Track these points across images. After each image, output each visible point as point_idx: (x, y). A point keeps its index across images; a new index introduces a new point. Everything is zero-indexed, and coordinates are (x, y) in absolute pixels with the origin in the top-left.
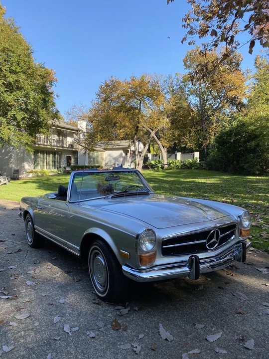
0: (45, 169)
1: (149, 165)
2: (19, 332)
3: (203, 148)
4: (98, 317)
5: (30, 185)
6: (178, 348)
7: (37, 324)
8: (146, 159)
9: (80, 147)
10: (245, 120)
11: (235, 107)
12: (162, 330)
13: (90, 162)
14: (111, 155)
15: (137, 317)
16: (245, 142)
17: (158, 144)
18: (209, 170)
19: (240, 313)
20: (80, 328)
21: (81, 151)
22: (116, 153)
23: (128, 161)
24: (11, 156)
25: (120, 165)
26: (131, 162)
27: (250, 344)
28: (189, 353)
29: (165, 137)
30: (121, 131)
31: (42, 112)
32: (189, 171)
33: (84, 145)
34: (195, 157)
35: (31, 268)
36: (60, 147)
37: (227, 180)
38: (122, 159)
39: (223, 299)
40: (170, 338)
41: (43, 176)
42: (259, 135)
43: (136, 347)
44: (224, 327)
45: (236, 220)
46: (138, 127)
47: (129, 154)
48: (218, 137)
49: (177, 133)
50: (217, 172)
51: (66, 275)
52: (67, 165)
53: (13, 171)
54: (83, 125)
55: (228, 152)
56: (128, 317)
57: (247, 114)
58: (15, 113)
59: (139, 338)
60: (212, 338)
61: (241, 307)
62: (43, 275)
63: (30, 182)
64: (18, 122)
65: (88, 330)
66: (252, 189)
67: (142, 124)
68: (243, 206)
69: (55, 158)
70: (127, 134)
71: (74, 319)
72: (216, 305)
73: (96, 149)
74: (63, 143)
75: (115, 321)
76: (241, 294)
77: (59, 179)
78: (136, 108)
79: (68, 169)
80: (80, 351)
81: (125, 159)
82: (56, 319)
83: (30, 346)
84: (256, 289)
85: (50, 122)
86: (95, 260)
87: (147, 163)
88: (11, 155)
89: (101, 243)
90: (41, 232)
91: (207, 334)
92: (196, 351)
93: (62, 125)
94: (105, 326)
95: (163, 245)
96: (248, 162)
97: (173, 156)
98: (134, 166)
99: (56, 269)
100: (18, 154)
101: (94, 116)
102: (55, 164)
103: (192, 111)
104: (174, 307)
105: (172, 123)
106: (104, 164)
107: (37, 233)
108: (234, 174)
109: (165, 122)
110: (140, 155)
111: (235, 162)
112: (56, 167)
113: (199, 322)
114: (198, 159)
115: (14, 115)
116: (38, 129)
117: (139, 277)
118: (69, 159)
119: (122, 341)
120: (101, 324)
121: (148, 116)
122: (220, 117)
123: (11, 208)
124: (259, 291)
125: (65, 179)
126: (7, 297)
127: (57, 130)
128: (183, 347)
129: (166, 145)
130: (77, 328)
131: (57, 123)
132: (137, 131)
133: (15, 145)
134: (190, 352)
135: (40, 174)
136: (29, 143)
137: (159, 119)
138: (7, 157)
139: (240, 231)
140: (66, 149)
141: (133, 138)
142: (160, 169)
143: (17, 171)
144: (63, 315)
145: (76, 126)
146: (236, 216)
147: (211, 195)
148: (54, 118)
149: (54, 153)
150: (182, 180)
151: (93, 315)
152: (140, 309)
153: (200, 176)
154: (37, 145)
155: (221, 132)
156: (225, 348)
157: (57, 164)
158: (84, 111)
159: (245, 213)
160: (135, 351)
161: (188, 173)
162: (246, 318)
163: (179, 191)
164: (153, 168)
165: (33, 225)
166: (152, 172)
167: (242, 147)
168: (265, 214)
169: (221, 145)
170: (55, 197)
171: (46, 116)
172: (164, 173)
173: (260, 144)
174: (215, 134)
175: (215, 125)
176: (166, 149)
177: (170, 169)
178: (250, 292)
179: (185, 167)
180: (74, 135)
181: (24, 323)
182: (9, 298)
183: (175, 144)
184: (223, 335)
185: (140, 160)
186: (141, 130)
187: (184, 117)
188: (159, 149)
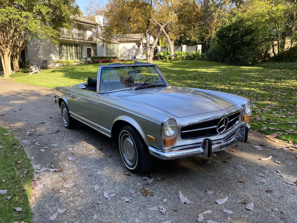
0: (69, 60)
1: (158, 56)
2: (68, 197)
3: (205, 41)
4: (129, 186)
5: (57, 74)
6: (195, 209)
7: (82, 191)
8: (156, 51)
9: (98, 40)
10: (243, 16)
11: (235, 4)
12: (181, 196)
13: (107, 53)
14: (126, 47)
15: (160, 186)
16: (242, 37)
17: (166, 37)
18: (209, 61)
19: (241, 182)
20: (116, 194)
21: (100, 44)
22: (130, 46)
23: (141, 53)
24: (39, 49)
25: (134, 56)
26: (143, 54)
27: (251, 206)
28: (203, 213)
29: (172, 31)
30: (134, 25)
31: (64, 8)
32: (192, 61)
33: (102, 38)
34: (198, 49)
35: (69, 146)
36: (81, 40)
37: (224, 70)
38: (134, 51)
39: (227, 171)
40: (188, 202)
41: (68, 65)
42: (254, 30)
43: (162, 209)
44: (229, 193)
45: (240, 108)
46: (149, 21)
47: (141, 47)
48: (218, 32)
49: (183, 27)
50: (216, 63)
51: (99, 151)
52: (88, 56)
53: (42, 61)
54: (100, 20)
55: (227, 45)
56: (153, 185)
57: (245, 11)
58: (40, 8)
59: (164, 202)
60: (221, 202)
61: (241, 177)
62: (81, 152)
63: (57, 71)
64: (43, 17)
65: (122, 196)
66: (246, 78)
67: (153, 19)
68: (238, 92)
69: (77, 49)
70: (139, 28)
71: (110, 187)
72: (222, 176)
73: (112, 42)
74: (84, 36)
75: (143, 189)
76: (241, 167)
77: (82, 69)
78: (148, 4)
79: (89, 59)
80: (119, 212)
81: (138, 51)
82: (96, 187)
83: (79, 208)
84: (253, 162)
85: (72, 17)
86: (125, 142)
87: (157, 55)
88: (39, 47)
89: (130, 128)
90: (75, 116)
91: (216, 198)
92: (209, 212)
93: (82, 19)
94: (136, 192)
95: (182, 130)
96: (243, 54)
97: (180, 48)
98: (146, 57)
99: (91, 147)
100: (45, 46)
101: (111, 11)
102: (77, 55)
103: (197, 7)
104: (189, 178)
105: (179, 18)
106: (120, 55)
107: (72, 117)
108: (230, 64)
109: (173, 17)
110: (151, 48)
111: (232, 54)
112: (79, 57)
113: (210, 189)
114: (201, 51)
115: (39, 10)
116: (61, 23)
117: (163, 156)
118: (89, 51)
119: (151, 204)
120: (132, 191)
121: (158, 11)
122: (221, 13)
123: (45, 94)
124: (255, 164)
125: (87, 68)
126: (54, 170)
127: (78, 24)
128: (198, 209)
129: (173, 38)
130: (114, 195)
131: (78, 18)
132: (148, 25)
133: (42, 38)
134: (205, 213)
135: (65, 64)
136: (54, 36)
137: (168, 15)
138: (36, 49)
139: (243, 117)
140: (87, 41)
141: (144, 32)
142: (168, 60)
143: (46, 62)
144: (101, 184)
145: (94, 20)
146: (241, 105)
147: (212, 83)
148: (75, 13)
149: (76, 45)
150: (187, 70)
151: (125, 184)
152: (162, 179)
153: (202, 67)
154: (61, 38)
155: (221, 27)
156: (231, 209)
157: (79, 55)
158: (101, 6)
159: (248, 102)
160: (162, 212)
161: (192, 64)
162: (246, 186)
163: (185, 79)
164: (162, 59)
165: (68, 111)
166: (161, 63)
167: (239, 40)
168: (257, 100)
169: (221, 39)
170: (85, 87)
171: (68, 12)
172: (171, 64)
173: (255, 38)
174: (216, 29)
175: (216, 20)
176: (173, 42)
177: (177, 60)
178: (249, 165)
179: (190, 58)
180: (93, 29)
181: (71, 190)
182: (56, 170)
183: (181, 37)
184: (229, 200)
185: (151, 53)
186: (151, 25)
187: (190, 12)
188: (167, 41)
